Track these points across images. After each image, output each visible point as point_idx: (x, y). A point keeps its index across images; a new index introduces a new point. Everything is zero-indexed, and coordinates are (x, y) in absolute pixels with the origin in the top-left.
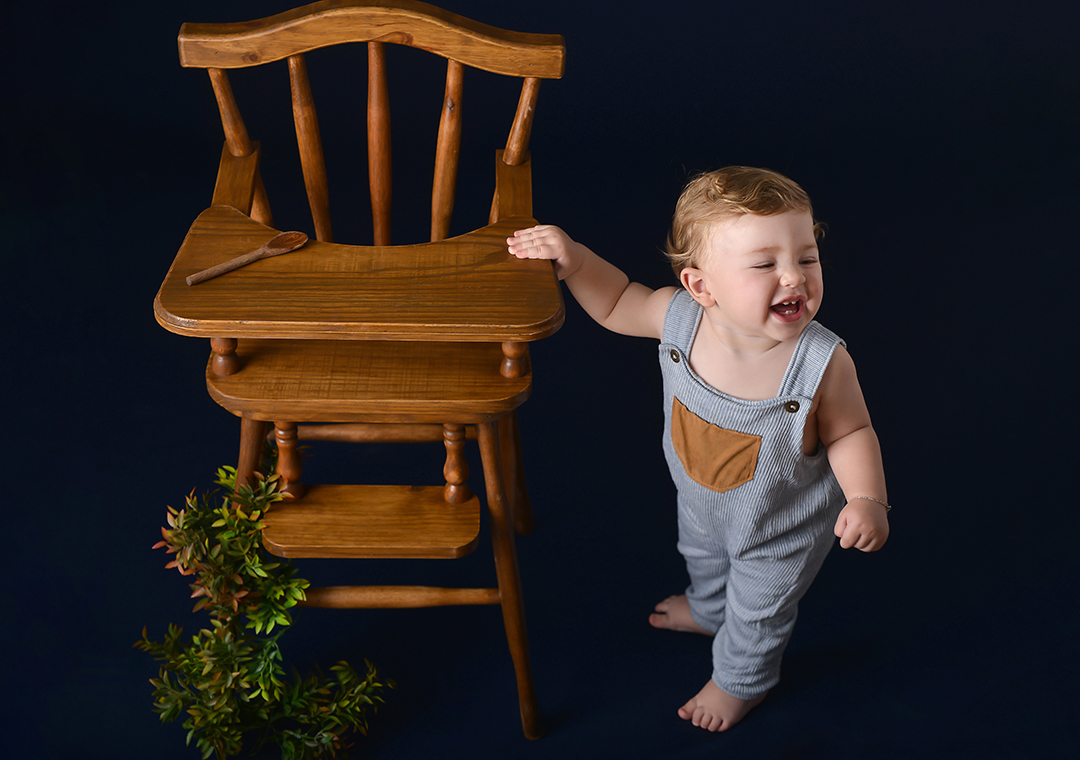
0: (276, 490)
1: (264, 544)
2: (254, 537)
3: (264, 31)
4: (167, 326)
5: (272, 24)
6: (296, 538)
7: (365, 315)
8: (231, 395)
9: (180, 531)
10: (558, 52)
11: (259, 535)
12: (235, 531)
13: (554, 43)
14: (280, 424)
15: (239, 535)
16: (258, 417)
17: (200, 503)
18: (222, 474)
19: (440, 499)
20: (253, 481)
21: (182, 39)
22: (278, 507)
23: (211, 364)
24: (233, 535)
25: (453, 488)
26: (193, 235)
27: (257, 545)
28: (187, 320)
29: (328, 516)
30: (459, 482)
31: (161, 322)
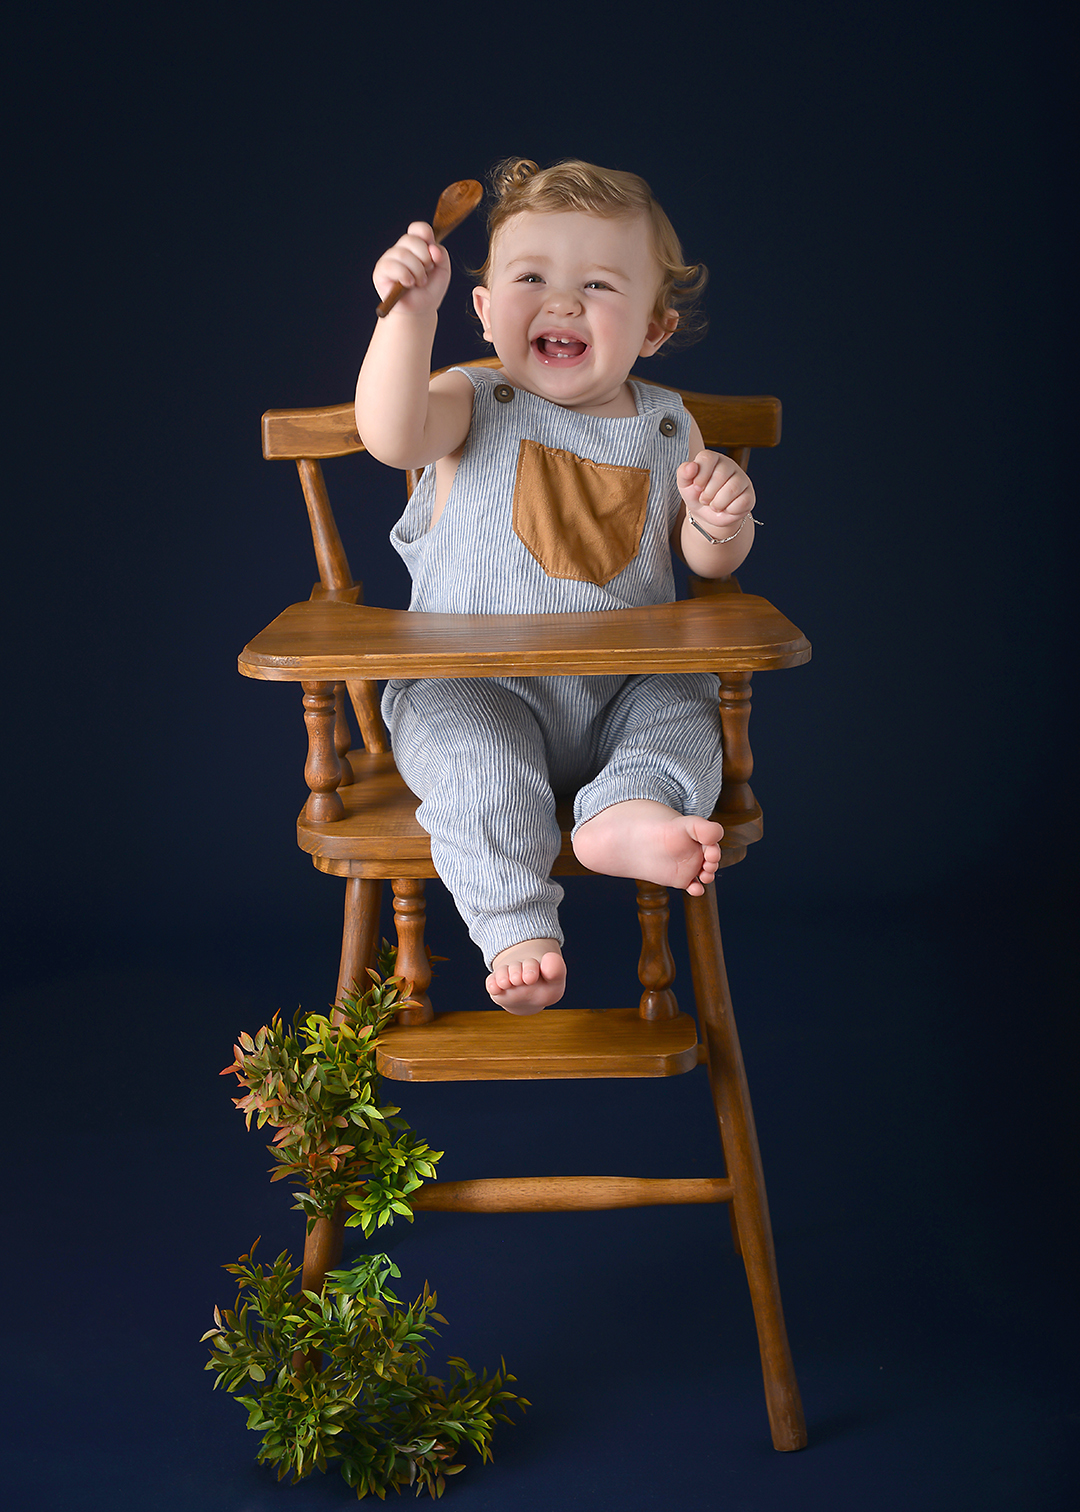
6: (427, 1053)
8: (334, 835)
14: (402, 885)
16: (371, 873)
19: (634, 1015)
21: (267, 419)
23: (305, 810)
28: (285, 658)
29: (471, 1035)
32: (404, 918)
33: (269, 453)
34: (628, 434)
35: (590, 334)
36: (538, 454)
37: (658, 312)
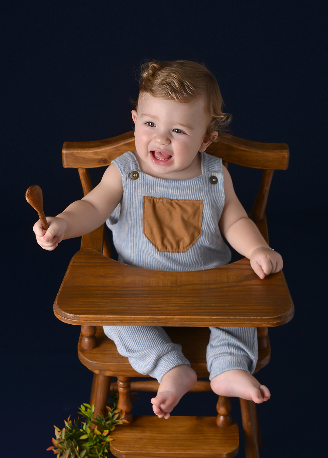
0: (118, 418)
1: (111, 450)
2: (105, 446)
3: (112, 145)
4: (62, 319)
5: (116, 141)
6: (130, 447)
7: (176, 312)
8: (94, 360)
9: (62, 441)
10: (286, 154)
11: (108, 446)
12: (93, 442)
13: (283, 148)
14: (121, 378)
15: (96, 444)
16: (108, 374)
17: (73, 425)
18: (83, 408)
19: (214, 424)
20: (105, 412)
21: (64, 152)
22: (119, 428)
23: (81, 343)
24: (92, 444)
25: (222, 418)
26: (73, 266)
27: (106, 451)
28: (74, 315)
29: (148, 434)
30: (226, 414)
31: (58, 317)
32: (121, 389)
33: (66, 165)
34: (190, 187)
35: (172, 153)
36: (151, 201)
37: (208, 133)
